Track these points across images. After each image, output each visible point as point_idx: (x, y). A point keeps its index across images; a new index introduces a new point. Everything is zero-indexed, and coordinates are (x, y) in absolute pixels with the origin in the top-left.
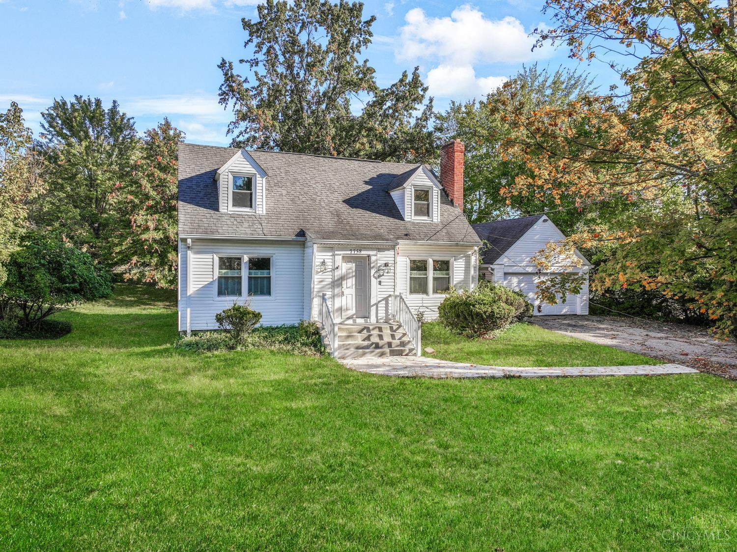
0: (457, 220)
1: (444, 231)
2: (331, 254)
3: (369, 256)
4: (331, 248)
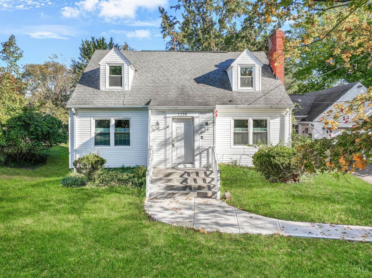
0: (276, 89)
1: (264, 97)
2: (164, 117)
3: (193, 118)
4: (163, 112)
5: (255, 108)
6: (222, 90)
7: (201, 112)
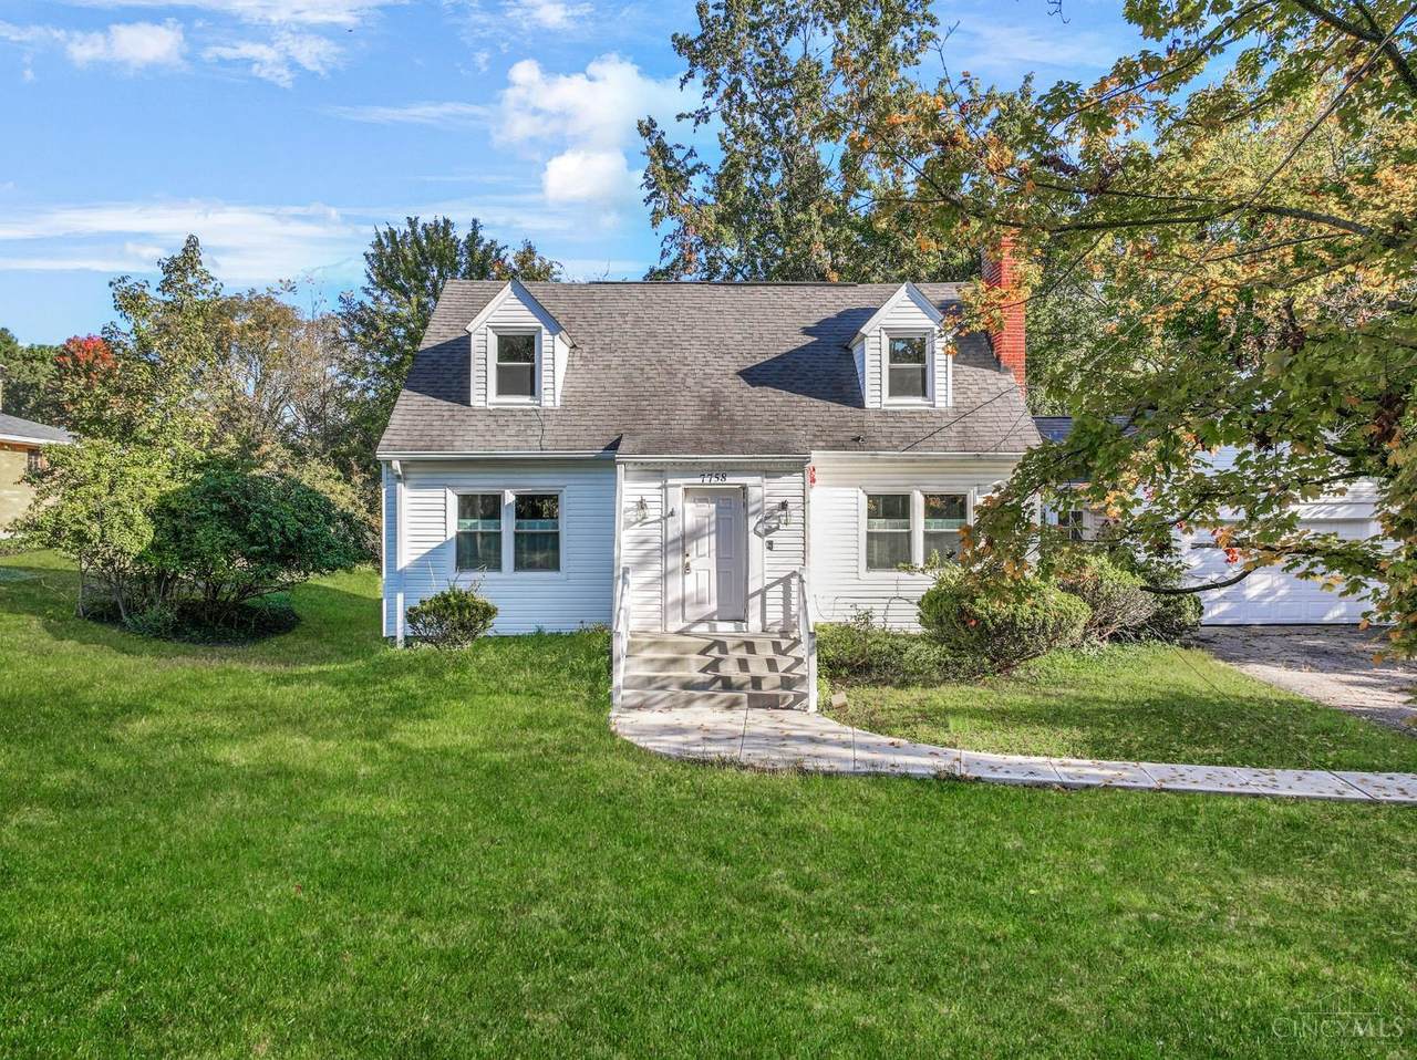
0: (998, 403)
1: (957, 427)
2: (659, 484)
3: (744, 488)
4: (658, 472)
5: (929, 461)
6: (834, 407)
7: (769, 472)
